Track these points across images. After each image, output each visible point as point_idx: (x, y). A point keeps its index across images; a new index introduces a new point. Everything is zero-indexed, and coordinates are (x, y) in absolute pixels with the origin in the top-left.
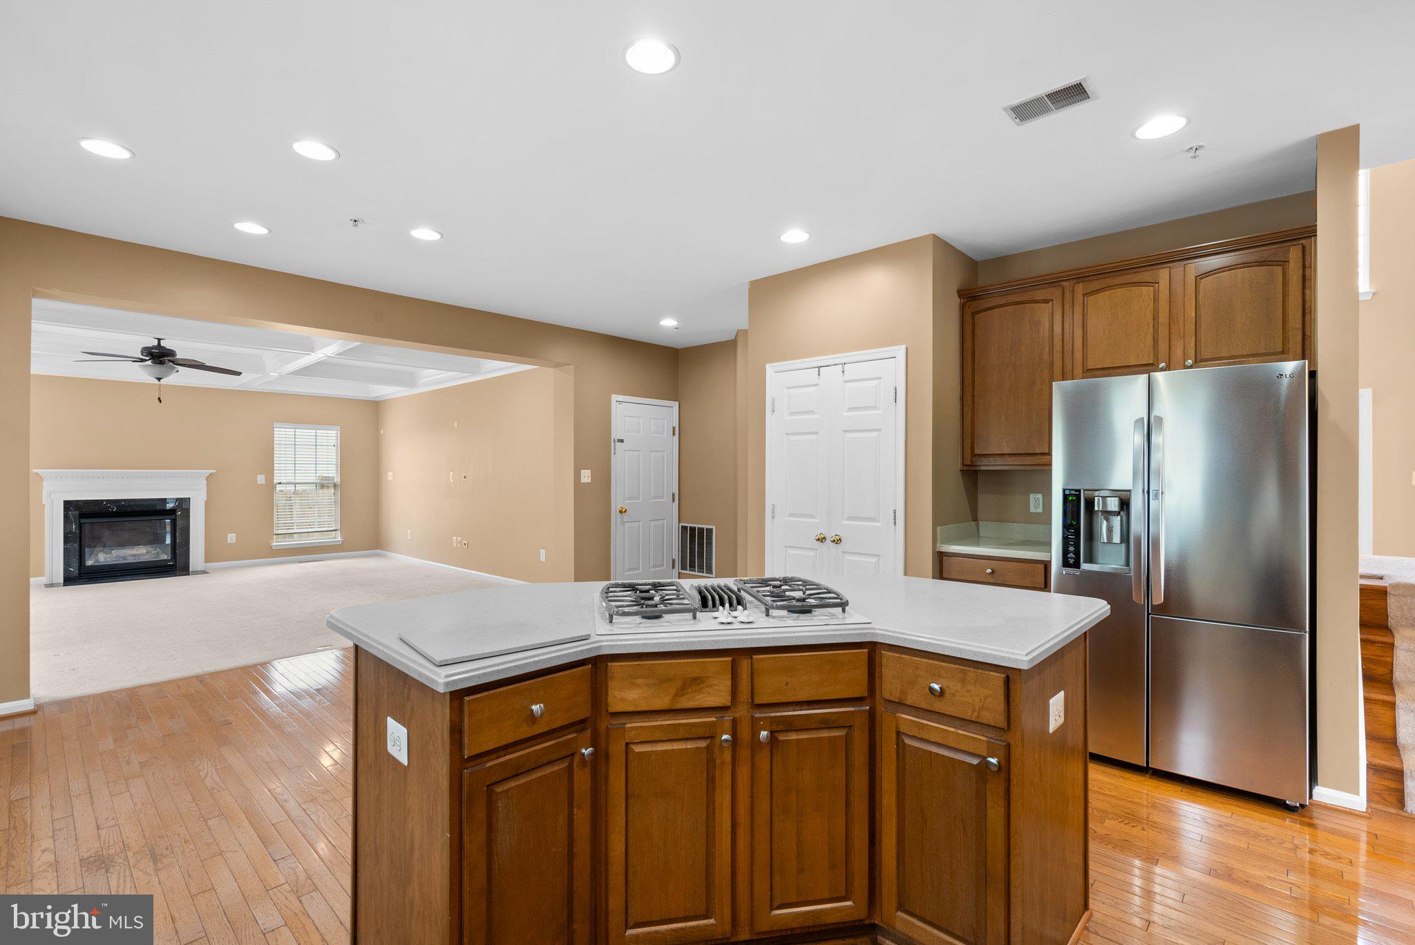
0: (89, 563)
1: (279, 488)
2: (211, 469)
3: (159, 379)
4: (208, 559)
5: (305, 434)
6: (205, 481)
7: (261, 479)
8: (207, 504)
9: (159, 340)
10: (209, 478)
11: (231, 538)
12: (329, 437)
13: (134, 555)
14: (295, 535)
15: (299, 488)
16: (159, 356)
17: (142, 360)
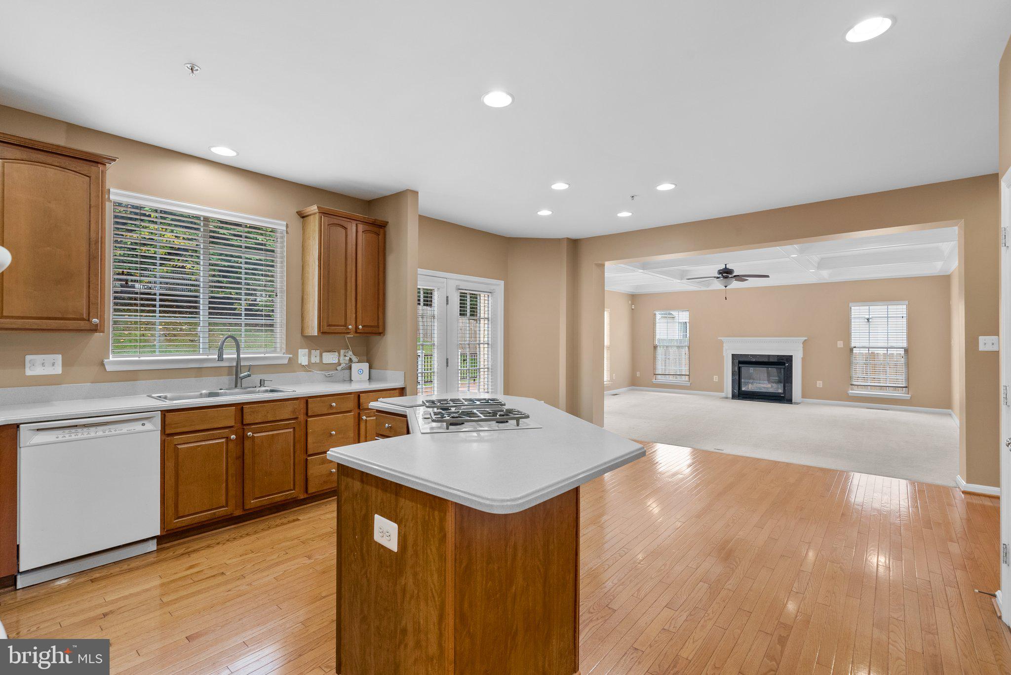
0: (743, 389)
1: (855, 350)
2: (804, 337)
3: (726, 287)
4: (804, 396)
5: (878, 310)
6: (802, 345)
7: (840, 344)
8: (803, 359)
9: (726, 265)
10: (804, 342)
11: (819, 384)
12: (900, 310)
13: (764, 388)
14: (869, 387)
15: (890, 351)
16: (726, 273)
17: (718, 278)
